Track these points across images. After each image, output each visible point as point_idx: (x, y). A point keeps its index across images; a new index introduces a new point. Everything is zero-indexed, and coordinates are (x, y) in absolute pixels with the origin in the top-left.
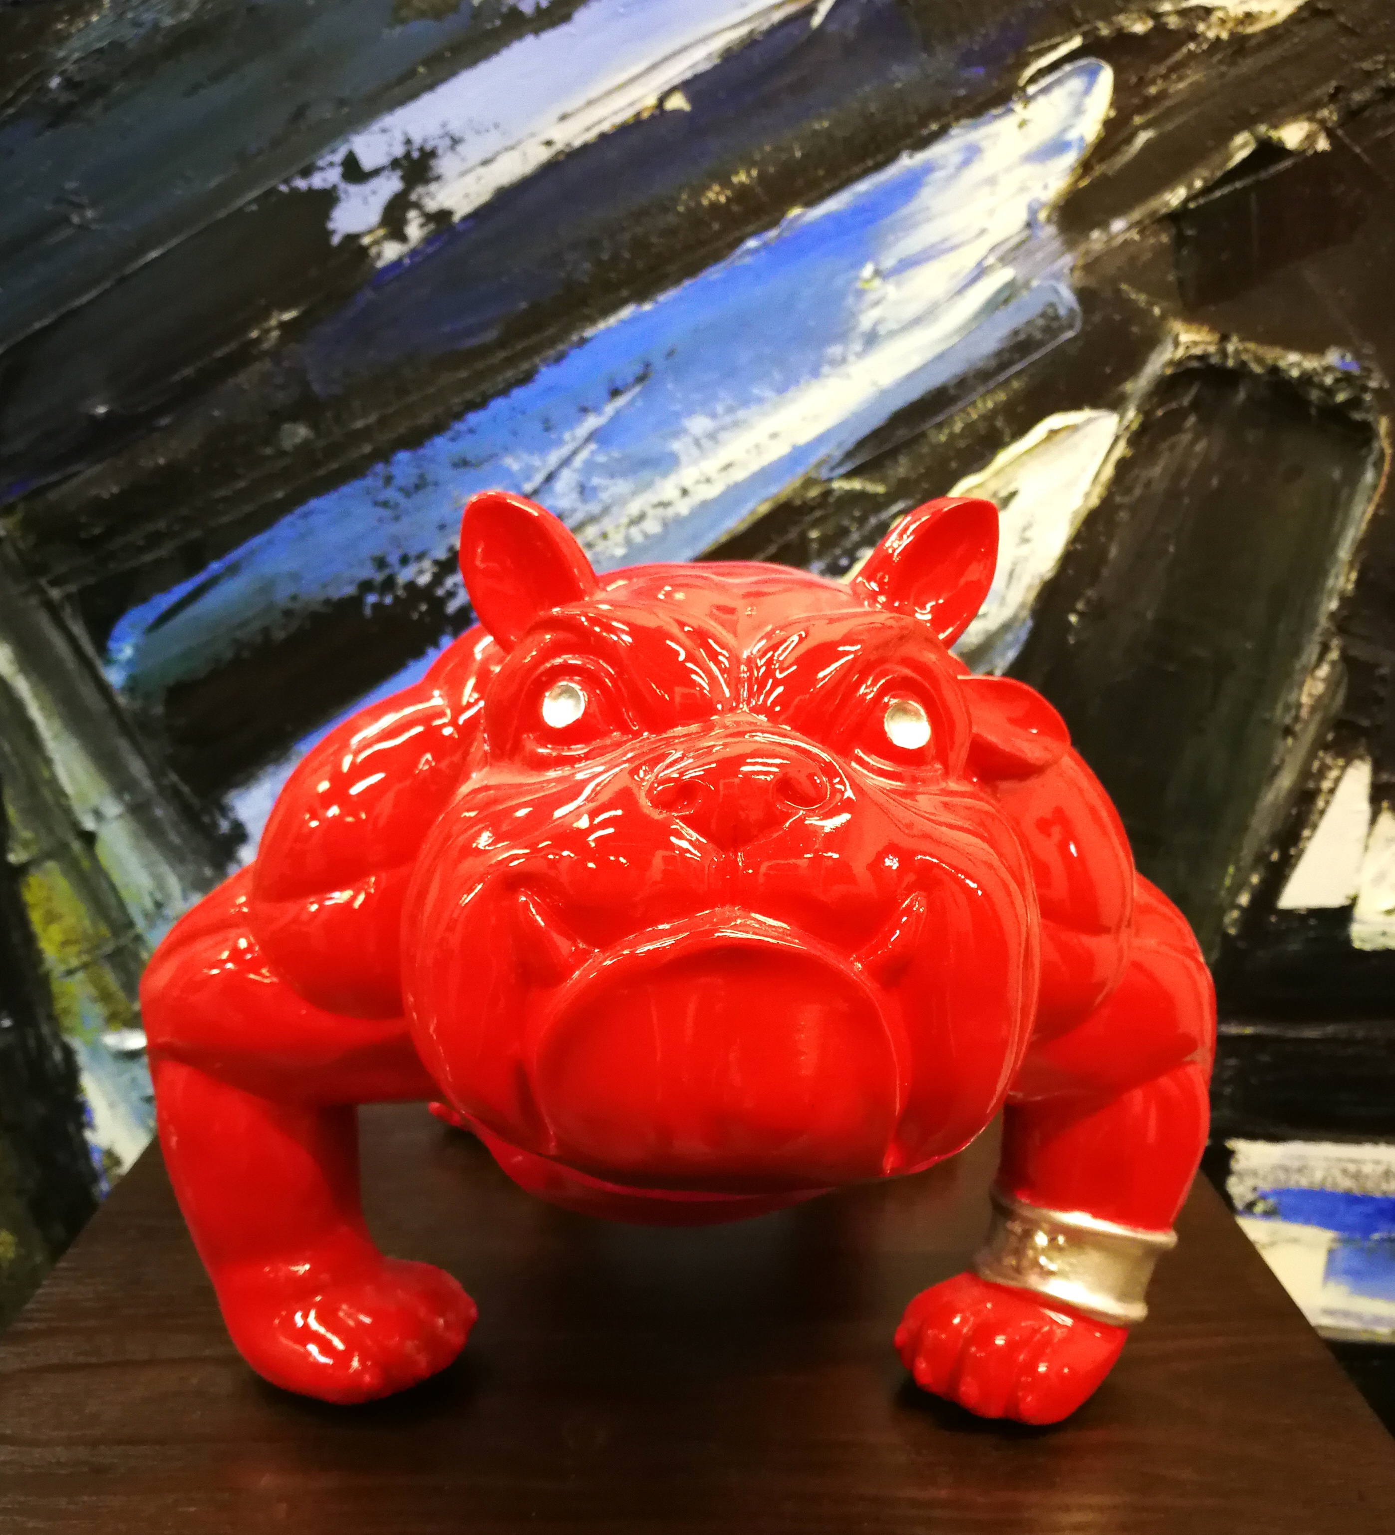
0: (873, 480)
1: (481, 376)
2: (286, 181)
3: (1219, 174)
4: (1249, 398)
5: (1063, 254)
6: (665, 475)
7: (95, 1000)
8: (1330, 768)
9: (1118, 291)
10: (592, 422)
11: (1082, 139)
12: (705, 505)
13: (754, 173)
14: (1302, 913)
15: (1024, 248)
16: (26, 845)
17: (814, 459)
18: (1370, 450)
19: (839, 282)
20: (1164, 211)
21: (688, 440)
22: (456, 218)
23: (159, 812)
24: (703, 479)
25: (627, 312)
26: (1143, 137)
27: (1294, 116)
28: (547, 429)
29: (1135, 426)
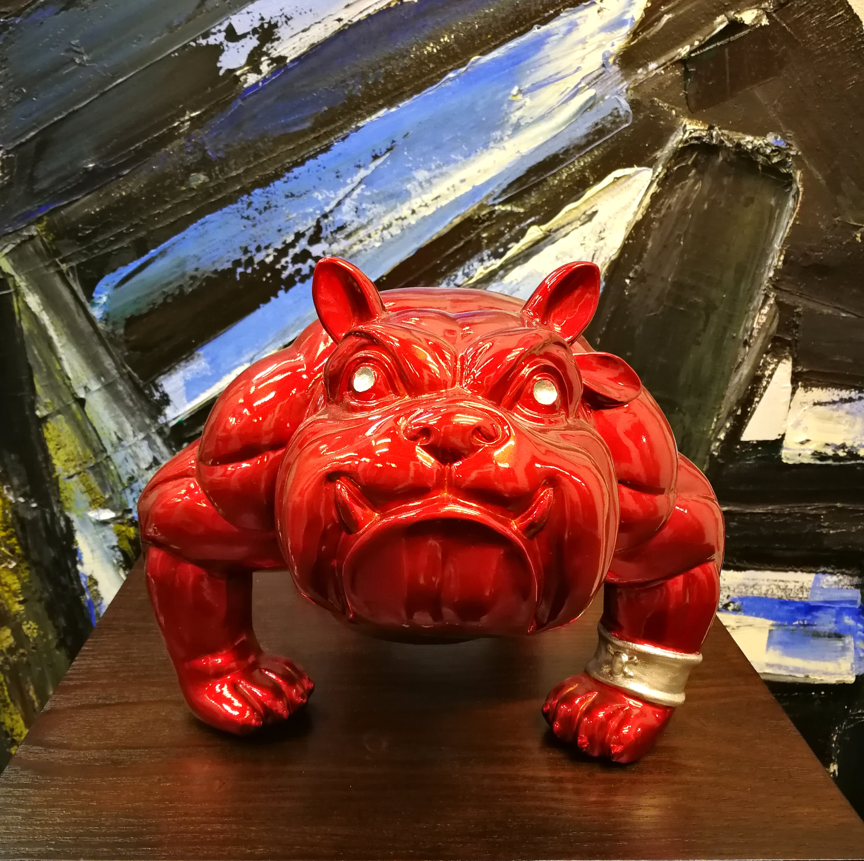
0: (518, 206)
1: (301, 147)
2: (194, 41)
3: (708, 38)
4: (725, 160)
5: (622, 81)
6: (403, 203)
7: (83, 493)
8: (769, 364)
9: (652, 102)
10: (363, 173)
11: (633, 19)
12: (424, 218)
13: (453, 37)
14: (754, 442)
15: (601, 77)
16: (46, 406)
17: (485, 194)
18: (792, 189)
19: (500, 96)
20: (677, 58)
21: (416, 183)
22: (288, 61)
23: (121, 388)
24: (423, 204)
25: (382, 113)
26: (666, 18)
27: (750, 6)
28: (338, 177)
29: (661, 176)
